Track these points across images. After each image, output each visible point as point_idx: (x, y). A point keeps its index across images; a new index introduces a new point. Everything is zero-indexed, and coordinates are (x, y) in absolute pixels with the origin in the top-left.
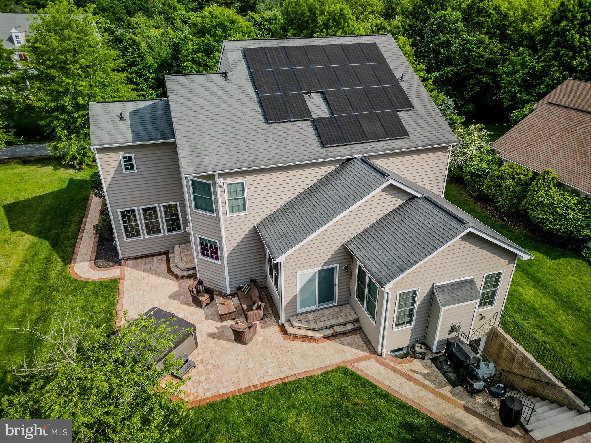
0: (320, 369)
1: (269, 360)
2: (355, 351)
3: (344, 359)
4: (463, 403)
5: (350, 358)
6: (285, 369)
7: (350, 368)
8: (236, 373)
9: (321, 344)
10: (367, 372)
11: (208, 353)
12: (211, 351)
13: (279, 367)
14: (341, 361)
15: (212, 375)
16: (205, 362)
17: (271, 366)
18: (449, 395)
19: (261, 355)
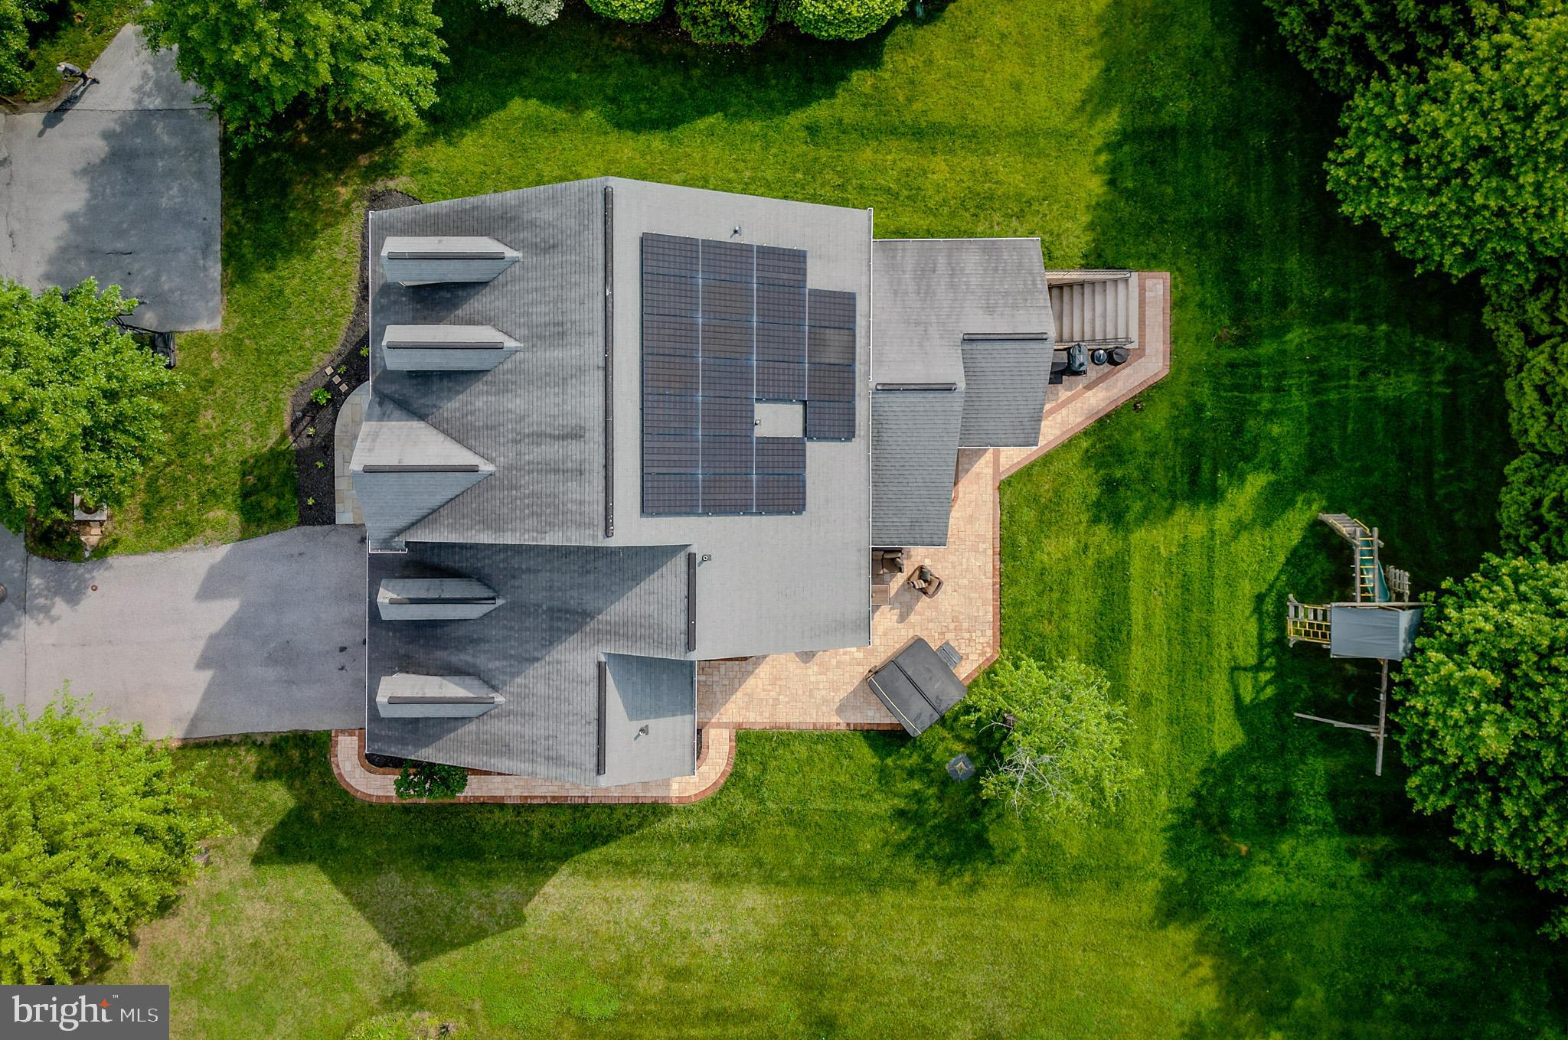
0: (994, 509)
1: (964, 560)
2: (982, 461)
3: (989, 478)
4: (1081, 386)
5: (990, 471)
6: (982, 546)
7: (1003, 477)
8: (971, 599)
9: (961, 495)
10: (1015, 461)
11: (931, 626)
12: (930, 621)
13: (977, 551)
14: (991, 482)
15: (965, 625)
16: (944, 630)
17: (973, 560)
18: (1069, 394)
19: (954, 567)
